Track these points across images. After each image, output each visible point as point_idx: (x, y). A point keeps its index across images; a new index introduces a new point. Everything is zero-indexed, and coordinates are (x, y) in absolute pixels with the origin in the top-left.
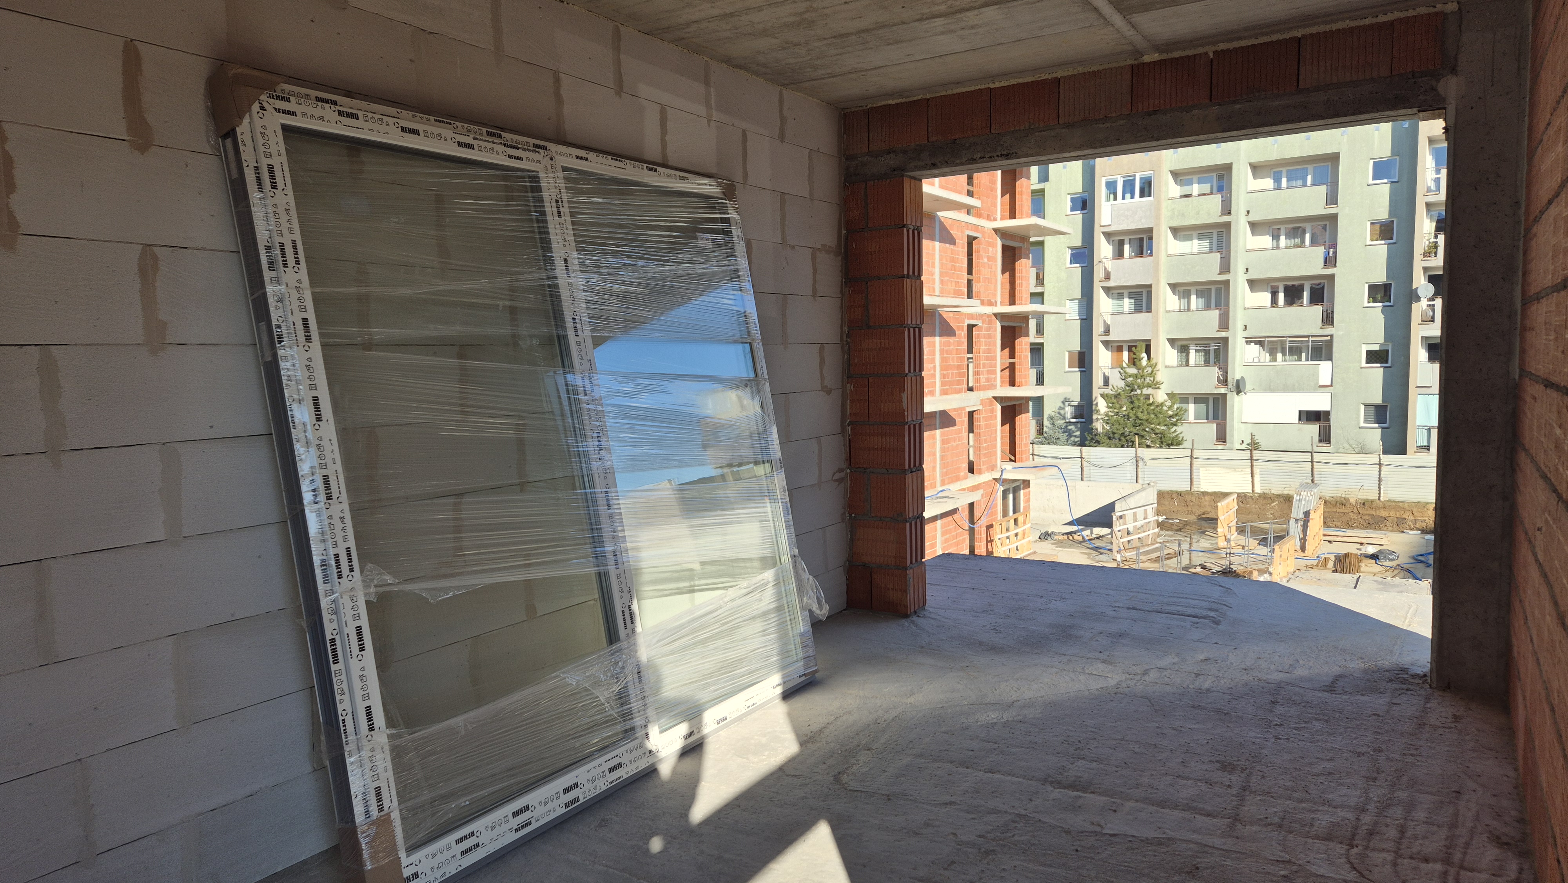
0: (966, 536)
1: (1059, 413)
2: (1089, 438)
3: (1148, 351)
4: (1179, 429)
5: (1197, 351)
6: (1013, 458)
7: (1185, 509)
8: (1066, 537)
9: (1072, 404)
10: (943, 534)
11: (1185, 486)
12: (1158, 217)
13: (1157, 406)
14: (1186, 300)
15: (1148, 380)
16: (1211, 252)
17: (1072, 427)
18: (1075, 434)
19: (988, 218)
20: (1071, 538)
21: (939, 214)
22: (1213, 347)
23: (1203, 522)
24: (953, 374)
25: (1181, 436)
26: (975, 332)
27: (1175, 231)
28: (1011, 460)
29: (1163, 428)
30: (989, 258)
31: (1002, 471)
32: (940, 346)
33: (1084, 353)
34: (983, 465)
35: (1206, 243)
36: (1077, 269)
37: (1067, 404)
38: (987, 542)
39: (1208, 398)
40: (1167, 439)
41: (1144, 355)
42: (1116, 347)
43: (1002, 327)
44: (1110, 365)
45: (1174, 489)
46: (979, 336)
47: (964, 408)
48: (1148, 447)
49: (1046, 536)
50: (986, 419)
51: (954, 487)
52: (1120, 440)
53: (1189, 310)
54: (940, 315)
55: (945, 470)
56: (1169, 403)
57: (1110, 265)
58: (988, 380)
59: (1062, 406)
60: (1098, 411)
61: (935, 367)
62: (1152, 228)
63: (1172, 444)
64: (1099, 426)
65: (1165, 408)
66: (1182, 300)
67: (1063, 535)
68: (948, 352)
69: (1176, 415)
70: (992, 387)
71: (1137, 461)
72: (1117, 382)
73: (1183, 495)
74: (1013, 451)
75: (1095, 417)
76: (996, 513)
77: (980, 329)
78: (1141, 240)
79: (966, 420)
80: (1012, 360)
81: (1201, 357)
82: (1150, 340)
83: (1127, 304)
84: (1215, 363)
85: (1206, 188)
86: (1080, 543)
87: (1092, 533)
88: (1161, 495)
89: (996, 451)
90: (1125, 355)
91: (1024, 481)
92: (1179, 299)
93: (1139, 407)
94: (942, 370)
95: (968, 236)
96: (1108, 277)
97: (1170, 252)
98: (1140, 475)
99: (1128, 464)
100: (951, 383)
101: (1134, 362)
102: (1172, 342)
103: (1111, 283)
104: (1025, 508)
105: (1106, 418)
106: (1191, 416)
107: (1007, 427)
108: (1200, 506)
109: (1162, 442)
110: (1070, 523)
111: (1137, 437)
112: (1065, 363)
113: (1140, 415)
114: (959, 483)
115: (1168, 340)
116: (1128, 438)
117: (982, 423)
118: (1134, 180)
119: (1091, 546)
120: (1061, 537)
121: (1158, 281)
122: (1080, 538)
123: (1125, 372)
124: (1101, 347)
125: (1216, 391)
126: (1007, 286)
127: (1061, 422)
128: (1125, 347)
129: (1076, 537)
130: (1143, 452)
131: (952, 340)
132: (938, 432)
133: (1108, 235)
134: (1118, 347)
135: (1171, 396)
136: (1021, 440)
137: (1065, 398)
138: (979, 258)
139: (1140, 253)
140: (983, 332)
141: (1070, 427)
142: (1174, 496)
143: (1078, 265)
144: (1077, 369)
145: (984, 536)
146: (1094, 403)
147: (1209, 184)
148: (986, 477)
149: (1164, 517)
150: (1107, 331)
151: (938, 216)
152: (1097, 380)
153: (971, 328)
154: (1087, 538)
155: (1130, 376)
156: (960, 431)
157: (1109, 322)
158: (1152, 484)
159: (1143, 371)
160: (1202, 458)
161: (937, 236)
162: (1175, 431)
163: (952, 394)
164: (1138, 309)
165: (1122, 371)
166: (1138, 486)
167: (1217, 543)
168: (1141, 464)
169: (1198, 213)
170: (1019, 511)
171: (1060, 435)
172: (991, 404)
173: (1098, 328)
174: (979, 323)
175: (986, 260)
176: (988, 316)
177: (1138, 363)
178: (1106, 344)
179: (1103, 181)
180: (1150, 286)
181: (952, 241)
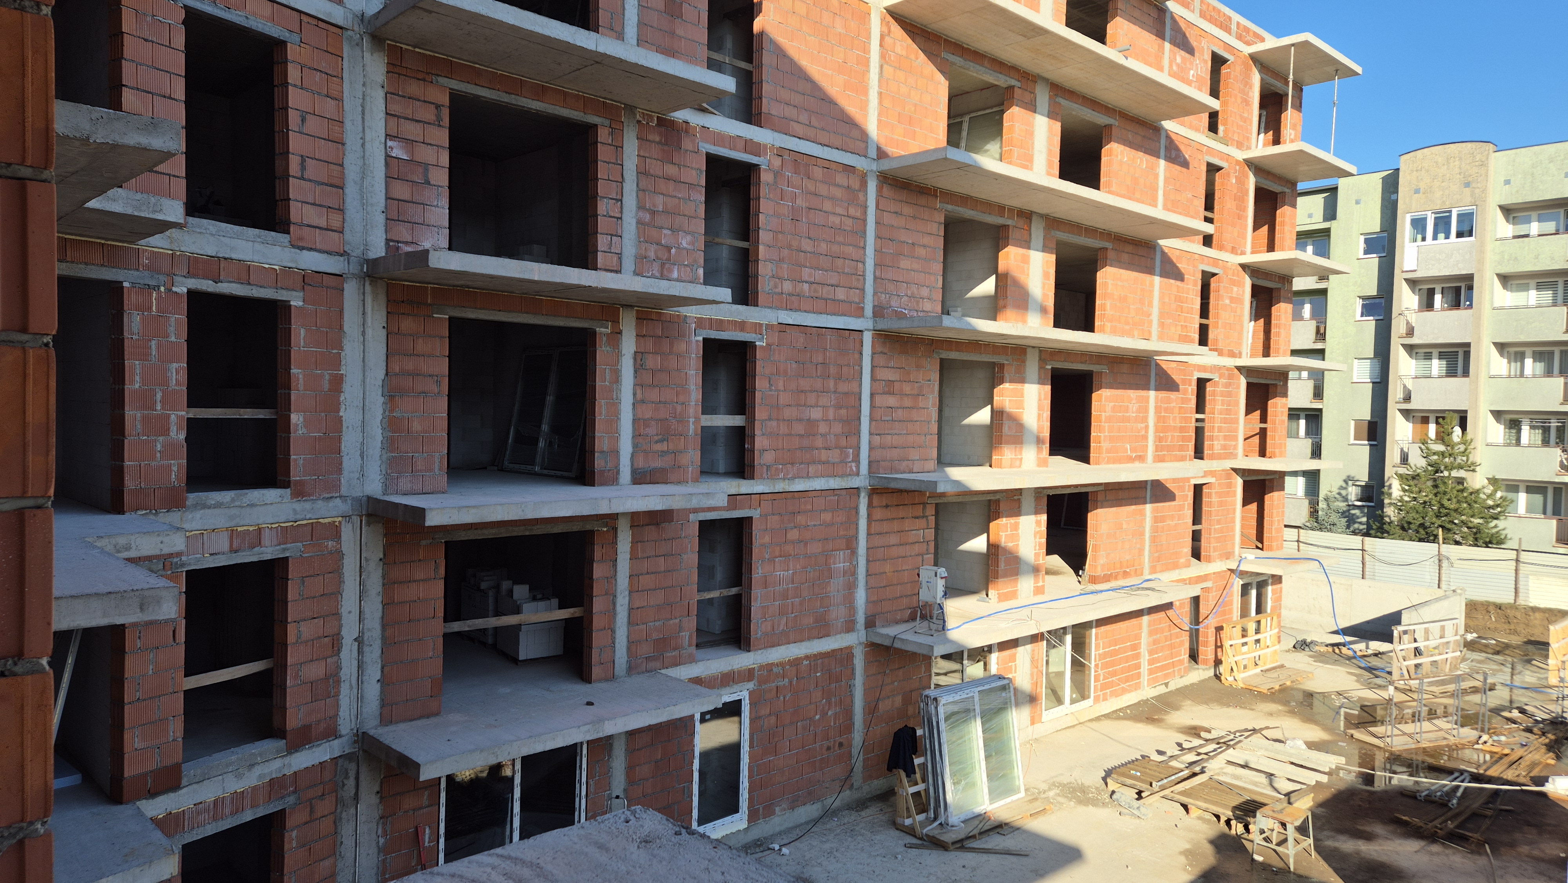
0: (1186, 638)
1: (1339, 494)
2: (1374, 527)
3: (1463, 424)
4: (1501, 524)
5: (1532, 427)
6: (1260, 545)
7: (1506, 626)
8: (1330, 649)
9: (1358, 483)
10: (1151, 633)
11: (1507, 597)
12: (1481, 262)
13: (1471, 494)
14: (1519, 364)
15: (1459, 460)
16: (1555, 304)
17: (1356, 512)
18: (1359, 520)
19: (1234, 251)
20: (1337, 651)
21: (1162, 242)
22: (1554, 424)
23: (1530, 647)
24: (1173, 437)
25: (1504, 532)
26: (1209, 388)
27: (1505, 279)
28: (1257, 548)
29: (1481, 521)
30: (1232, 299)
31: (1240, 561)
32: (1156, 403)
33: (1376, 423)
34: (1215, 551)
35: (1547, 296)
36: (1370, 324)
37: (1350, 483)
38: (1217, 647)
39: (1546, 487)
40: (1484, 535)
41: (1458, 430)
42: (1421, 418)
43: (1249, 385)
44: (1410, 439)
45: (1491, 600)
46: (1214, 393)
47: (1188, 480)
48: (1457, 543)
49: (1302, 645)
50: (1219, 494)
51: (1167, 577)
52: (1418, 532)
53: (1522, 375)
54: (1157, 365)
55: (1156, 555)
56: (1489, 489)
57: (1413, 318)
58: (1224, 447)
59: (1344, 485)
60: (1390, 495)
61: (1147, 427)
62: (1473, 274)
63: (1490, 542)
64: (1390, 512)
65: (1482, 496)
66: (1513, 364)
67: (1327, 646)
68: (1167, 410)
69: (1498, 506)
70: (1232, 456)
71: (1440, 561)
72: (1417, 461)
73: (1503, 608)
74: (1260, 537)
75: (1386, 501)
76: (1230, 612)
77: (1216, 384)
78: (1458, 290)
79: (1191, 494)
80: (1263, 425)
81: (1538, 435)
82: (1466, 411)
83: (1437, 366)
84: (1557, 443)
85: (1551, 226)
86: (1349, 658)
87: (1367, 648)
88: (1472, 607)
89: (1234, 535)
90: (1432, 428)
91: (1273, 576)
92: (1509, 362)
93: (1445, 493)
94: (1157, 431)
95: (1203, 272)
96: (1410, 332)
97: (1496, 305)
98: (1443, 578)
99: (1428, 563)
100: (1169, 448)
101: (1443, 437)
102: (1498, 415)
103: (1415, 340)
104: (1273, 608)
105: (1399, 504)
106: (1522, 508)
107: (1254, 507)
108: (1527, 625)
109: (1476, 539)
110: (1336, 632)
111: (1440, 530)
112: (1349, 434)
113: (1446, 503)
114: (1177, 571)
115: (1492, 412)
116: (1429, 530)
117: (1215, 499)
118: (1450, 217)
119: (1363, 665)
120: (1323, 649)
121: (1479, 339)
122: (1350, 653)
123: (1428, 448)
124: (1399, 417)
125: (1558, 479)
126: (1261, 335)
127: (1342, 505)
128: (1432, 418)
129: (1344, 650)
130: (1450, 550)
131: (1173, 395)
132: (1148, 507)
133: (1413, 283)
134: (1423, 417)
135: (1493, 481)
136: (1272, 525)
137: (1348, 477)
138: (1218, 298)
139: (1456, 304)
140: (1220, 389)
141: (1353, 512)
142: (1491, 608)
143: (1372, 318)
144: (1366, 442)
145: (1212, 639)
146: (1387, 484)
147: (1554, 223)
148: (1217, 566)
149: (1475, 635)
150: (1407, 398)
151: (1161, 247)
152: (1392, 457)
153: (1202, 383)
154: (1359, 653)
155: (1434, 454)
156: (1181, 508)
157: (1410, 387)
158: (1459, 591)
159: (1453, 448)
160: (1532, 564)
161: (1158, 270)
162: (1496, 526)
163: (1171, 461)
164: (1451, 372)
165: (1423, 447)
166: (1440, 593)
167: (1547, 678)
168: (1445, 564)
169: (1537, 257)
170: (1266, 612)
171: (1336, 520)
172: (1228, 477)
173: (1395, 393)
174: (1215, 377)
175: (1227, 302)
176: (1229, 369)
177: (1446, 438)
178: (1406, 413)
179: (1408, 218)
180: (1468, 345)
181: (1179, 276)
